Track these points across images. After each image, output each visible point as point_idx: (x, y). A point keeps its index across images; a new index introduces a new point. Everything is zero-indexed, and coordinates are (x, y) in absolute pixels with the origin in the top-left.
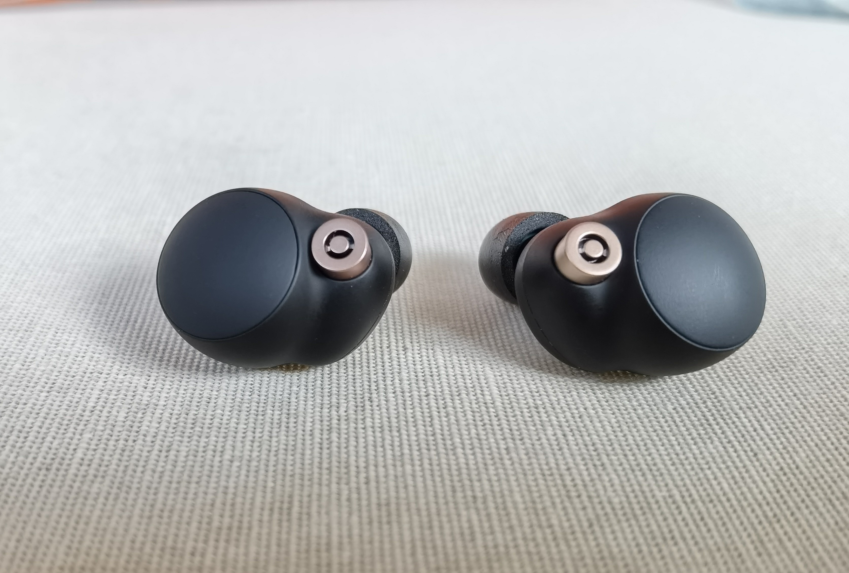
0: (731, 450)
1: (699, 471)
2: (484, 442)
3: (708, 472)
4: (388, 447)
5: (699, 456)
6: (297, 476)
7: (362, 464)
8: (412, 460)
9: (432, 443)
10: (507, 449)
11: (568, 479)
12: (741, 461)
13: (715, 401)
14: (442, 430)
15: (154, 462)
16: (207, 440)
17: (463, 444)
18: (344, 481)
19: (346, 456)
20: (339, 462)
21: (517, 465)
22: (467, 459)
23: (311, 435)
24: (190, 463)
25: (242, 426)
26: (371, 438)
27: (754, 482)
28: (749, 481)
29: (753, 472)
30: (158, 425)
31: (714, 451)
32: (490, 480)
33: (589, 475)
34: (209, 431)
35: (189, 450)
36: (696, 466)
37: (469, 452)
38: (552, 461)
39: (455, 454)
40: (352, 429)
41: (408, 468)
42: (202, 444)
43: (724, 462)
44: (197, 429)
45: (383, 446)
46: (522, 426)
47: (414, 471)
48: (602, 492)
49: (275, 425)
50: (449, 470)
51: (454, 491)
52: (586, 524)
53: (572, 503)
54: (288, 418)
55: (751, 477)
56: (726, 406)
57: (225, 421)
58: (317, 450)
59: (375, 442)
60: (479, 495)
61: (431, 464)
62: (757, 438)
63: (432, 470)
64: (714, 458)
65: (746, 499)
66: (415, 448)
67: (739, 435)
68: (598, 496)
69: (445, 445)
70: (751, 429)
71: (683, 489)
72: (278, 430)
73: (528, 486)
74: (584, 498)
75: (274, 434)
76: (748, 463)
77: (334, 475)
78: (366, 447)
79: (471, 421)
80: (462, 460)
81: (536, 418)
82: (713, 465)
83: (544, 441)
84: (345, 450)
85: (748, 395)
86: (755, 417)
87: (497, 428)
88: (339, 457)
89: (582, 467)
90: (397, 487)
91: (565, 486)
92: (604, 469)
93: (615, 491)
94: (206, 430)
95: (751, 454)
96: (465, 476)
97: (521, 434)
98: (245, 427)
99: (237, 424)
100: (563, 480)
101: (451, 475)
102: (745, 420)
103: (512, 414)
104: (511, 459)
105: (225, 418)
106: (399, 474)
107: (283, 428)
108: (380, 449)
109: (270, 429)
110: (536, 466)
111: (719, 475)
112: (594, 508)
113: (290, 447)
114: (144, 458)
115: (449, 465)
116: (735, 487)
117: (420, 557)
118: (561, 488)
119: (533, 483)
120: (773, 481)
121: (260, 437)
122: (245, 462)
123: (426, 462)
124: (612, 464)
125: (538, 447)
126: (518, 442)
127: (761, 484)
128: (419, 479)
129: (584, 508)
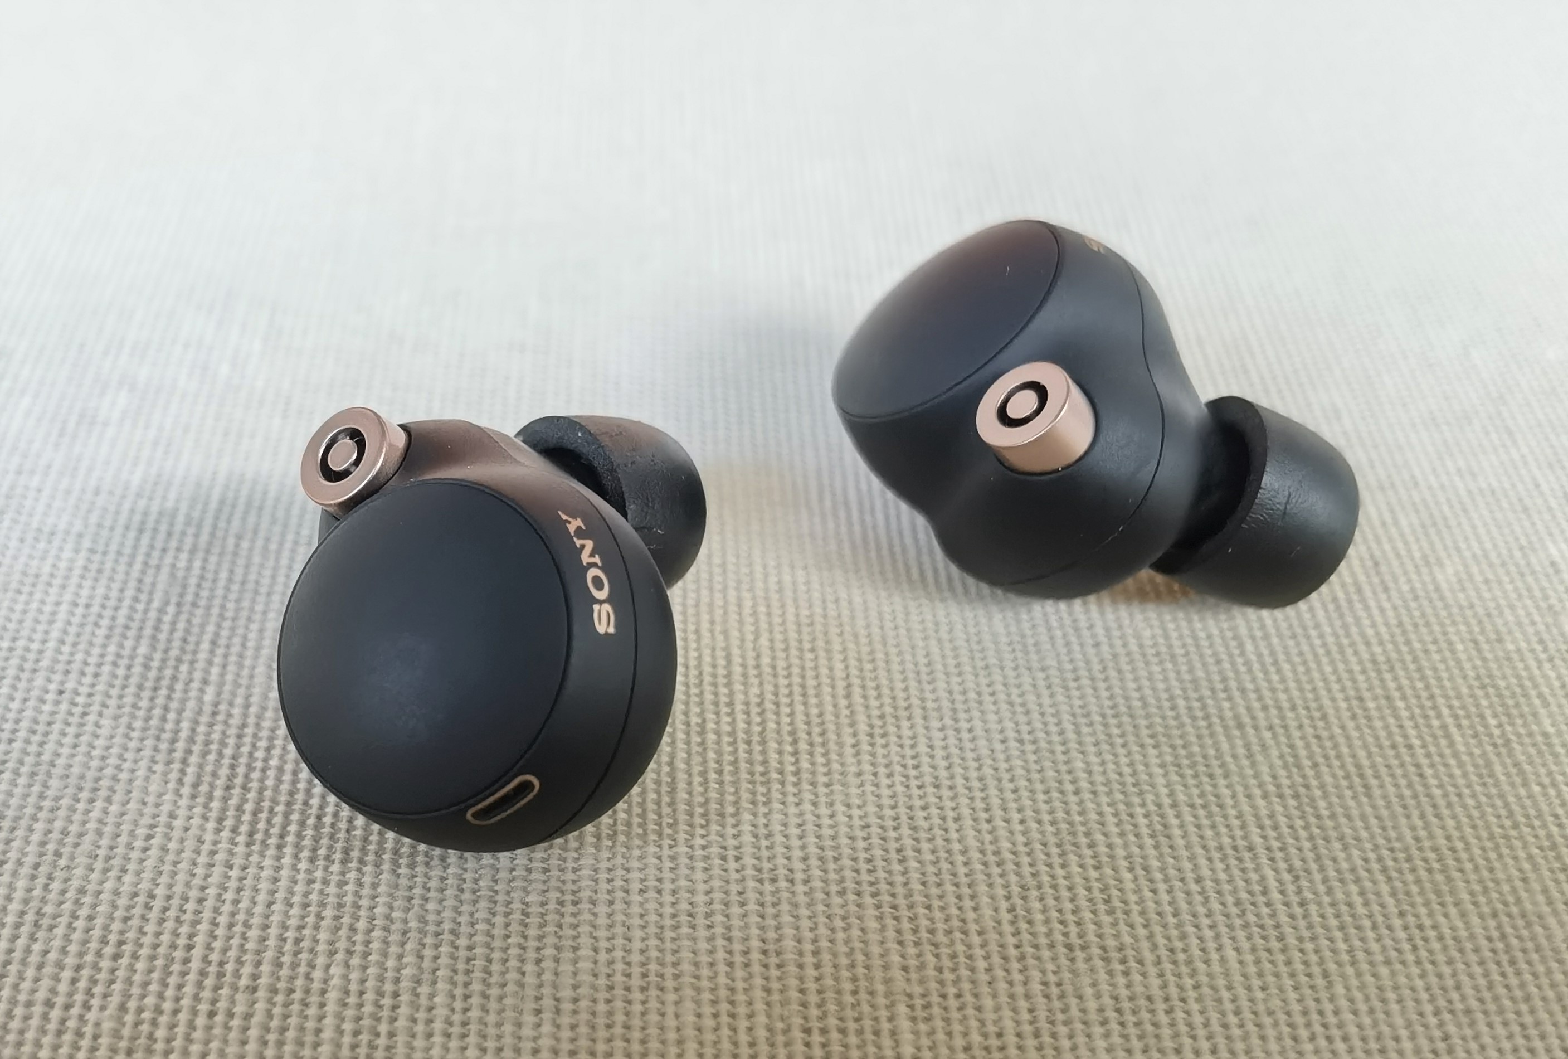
18: (745, 586)
52: (1097, 667)
53: (1079, 637)
65: (1348, 635)
90: (824, 600)
112: (1111, 645)
117: (857, 699)
120: (1395, 608)
129: (1097, 645)
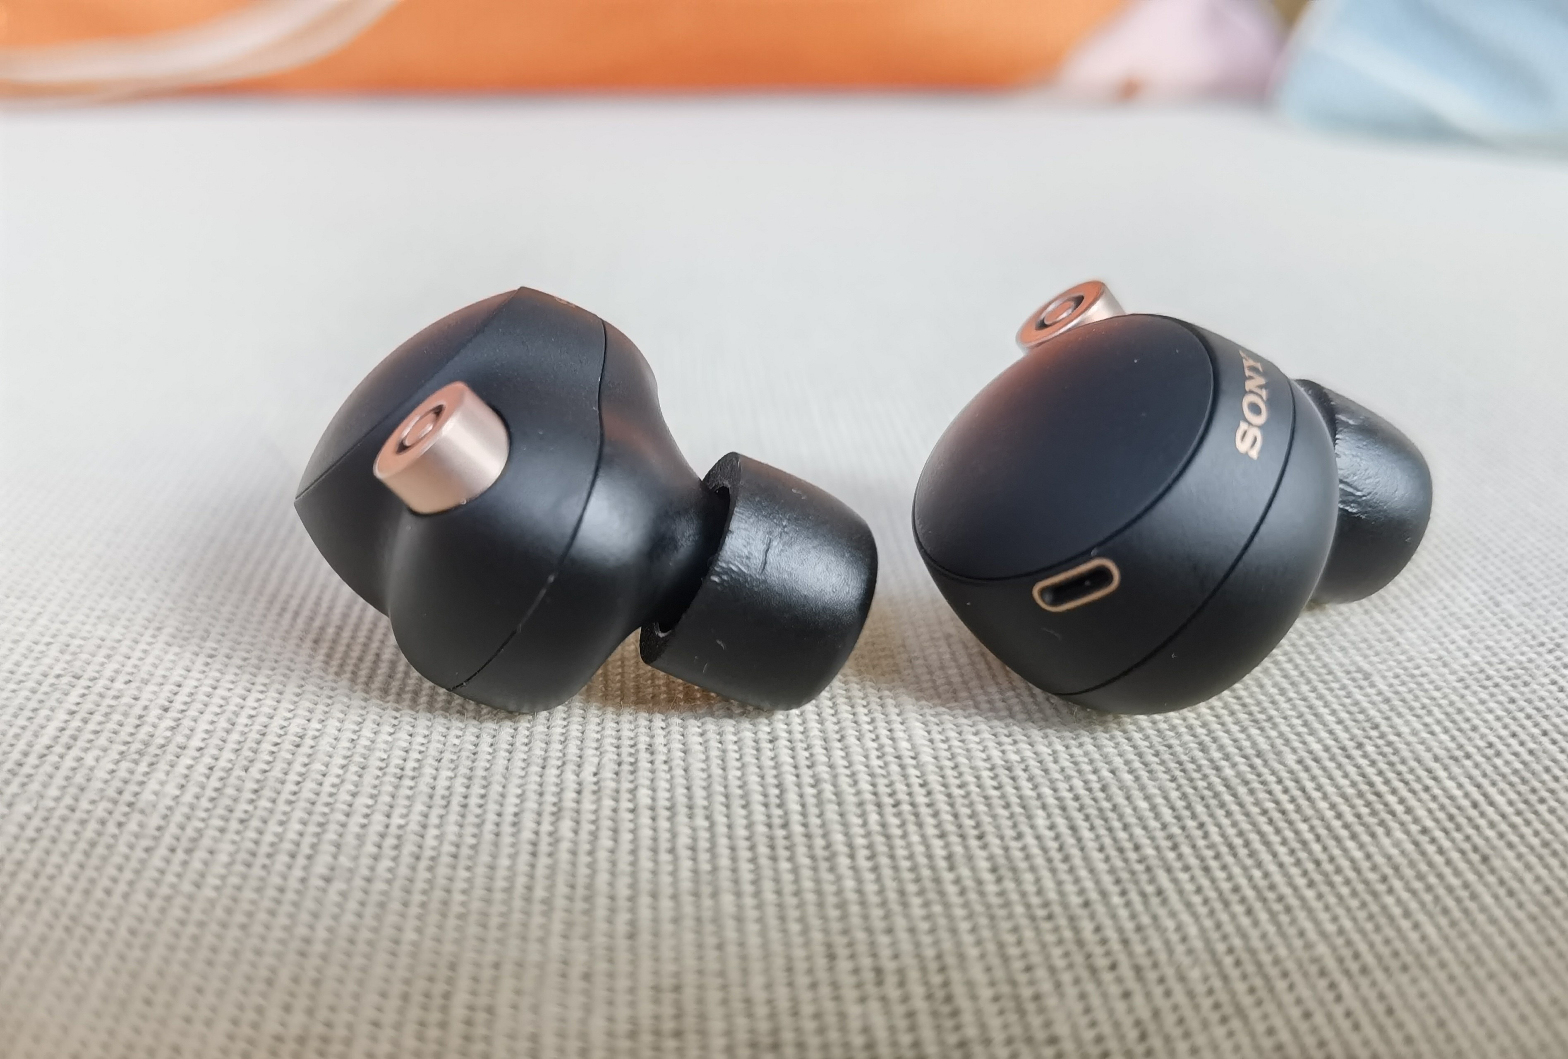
0: (1431, 849)
1: (1368, 898)
2: (899, 842)
3: (1389, 900)
4: (684, 853)
5: (1365, 865)
6: (473, 918)
7: (623, 892)
8: (736, 882)
9: (781, 843)
10: (949, 857)
11: (1087, 927)
12: (1457, 873)
13: (1381, 742)
14: (804, 815)
15: (156, 875)
16: (279, 829)
17: (850, 846)
18: (579, 930)
19: (587, 871)
20: (572, 887)
21: (973, 896)
22: (859, 880)
23: (514, 824)
24: (234, 880)
25: (363, 800)
26: (646, 833)
27: (1493, 921)
28: (1481, 918)
29: (1488, 900)
30: (177, 792)
31: (1394, 852)
32: (912, 930)
33: (1133, 916)
34: (287, 808)
35: (237, 852)
36: (1360, 887)
37: (864, 864)
38: (1049, 883)
39: (832, 869)
40: (606, 812)
41: (727, 900)
42: (268, 838)
43: (1420, 877)
44: (264, 803)
45: (672, 851)
46: (981, 808)
47: (740, 907)
48: (1163, 957)
49: (438, 801)
50: (821, 905)
51: (832, 957)
52: (1131, 1034)
53: (1099, 983)
54: (468, 787)
55: (1483, 909)
56: (1406, 754)
57: (327, 788)
58: (524, 858)
59: (655, 839)
60: (889, 965)
61: (779, 893)
62: (1482, 822)
63: (780, 906)
64: (1396, 868)
65: (1480, 960)
66: (744, 854)
67: (1441, 815)
68: (1155, 965)
69: (810, 847)
70: (1465, 803)
71: (1339, 941)
72: (442, 812)
73: (1001, 945)
74: (1126, 970)
75: (434, 820)
76: (1471, 877)
77: (558, 916)
78: (634, 852)
79: (868, 797)
80: (849, 884)
81: (1010, 790)
82: (1397, 884)
83: (1030, 840)
84: (588, 859)
85: (1446, 731)
86: (1470, 778)
87: (924, 811)
88: (573, 875)
89: (1116, 900)
90: (700, 946)
91: (1080, 943)
92: (1165, 902)
93: (1190, 952)
94: (282, 807)
95: (1475, 858)
96: (856, 921)
97: (977, 826)
98: (370, 802)
99: (354, 795)
100: (1076, 930)
101: (824, 918)
102: (1450, 784)
103: (957, 782)
104: (957, 881)
105: (330, 780)
106: (707, 914)
107: (455, 807)
108: (665, 857)
109: (424, 809)
110: (1014, 897)
111: (1413, 905)
112: (1148, 995)
113: (465, 851)
114: (134, 864)
115: (819, 892)
116: (1452, 934)
118: (1072, 947)
119: (1010, 938)
120: (1533, 918)
121: (400, 827)
122: (359, 882)
123: (768, 886)
124: (1181, 892)
125: (1017, 854)
126: (974, 843)
127: (1508, 926)
128: (752, 928)
129: (1127, 995)
